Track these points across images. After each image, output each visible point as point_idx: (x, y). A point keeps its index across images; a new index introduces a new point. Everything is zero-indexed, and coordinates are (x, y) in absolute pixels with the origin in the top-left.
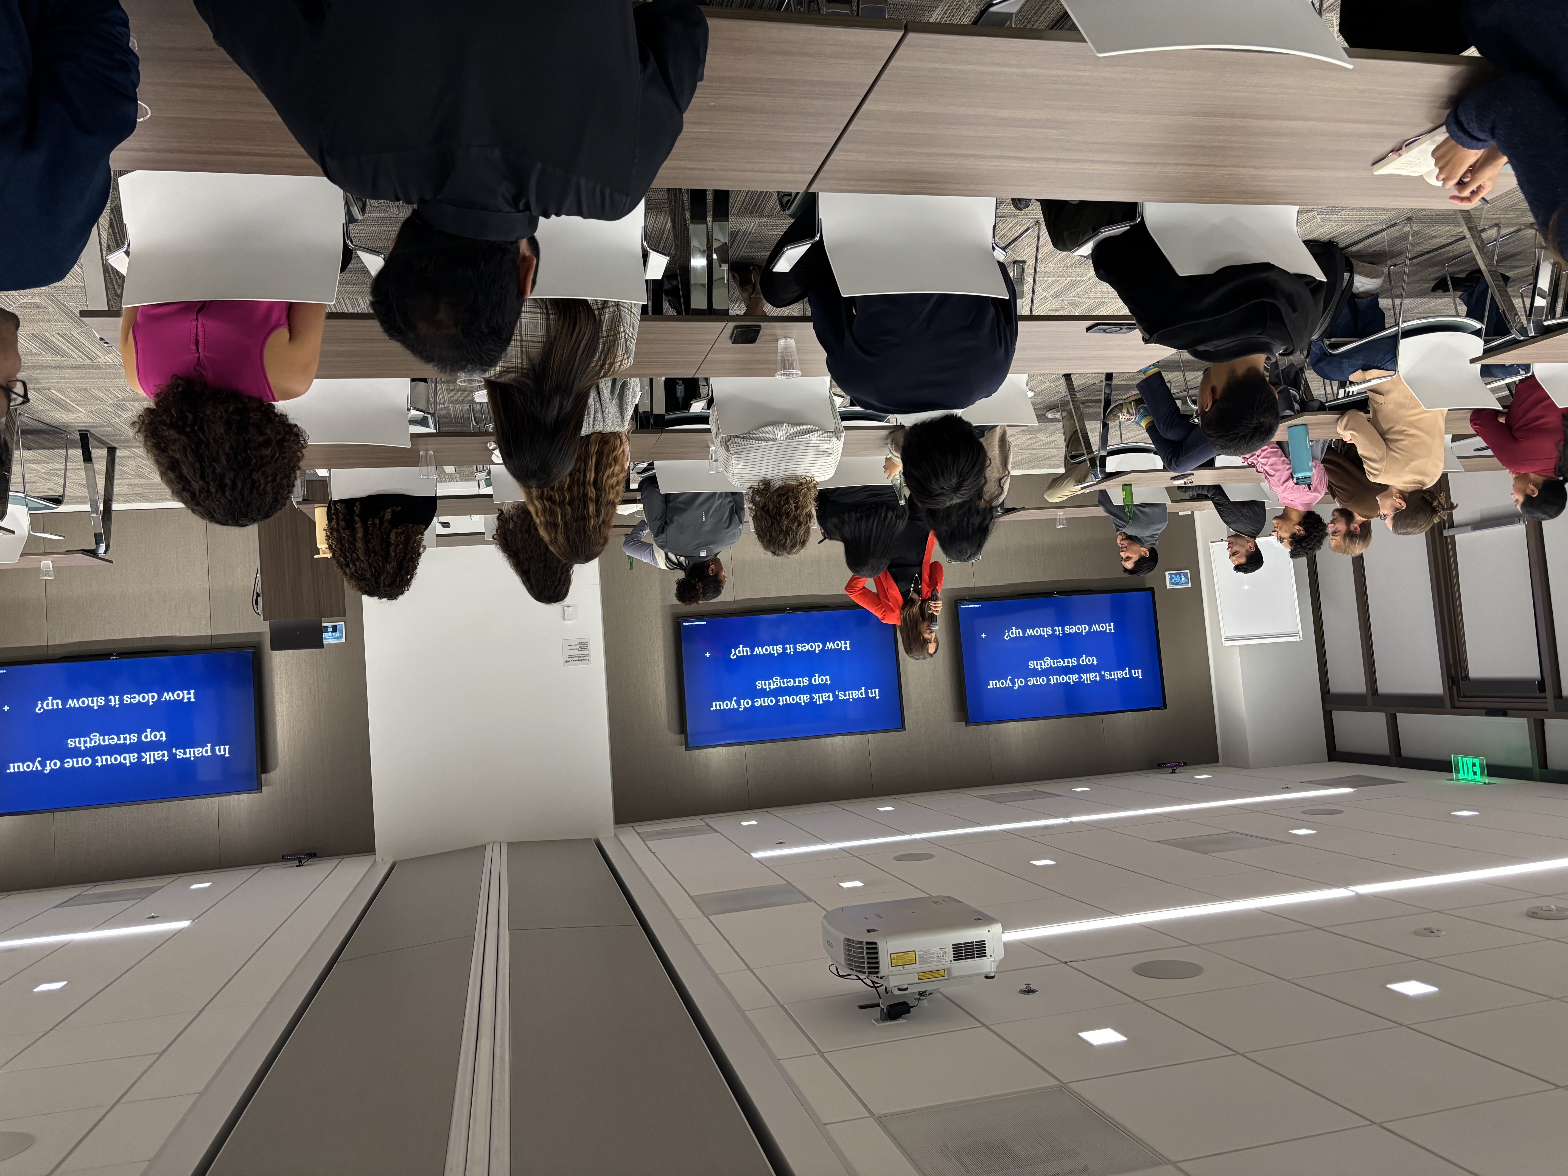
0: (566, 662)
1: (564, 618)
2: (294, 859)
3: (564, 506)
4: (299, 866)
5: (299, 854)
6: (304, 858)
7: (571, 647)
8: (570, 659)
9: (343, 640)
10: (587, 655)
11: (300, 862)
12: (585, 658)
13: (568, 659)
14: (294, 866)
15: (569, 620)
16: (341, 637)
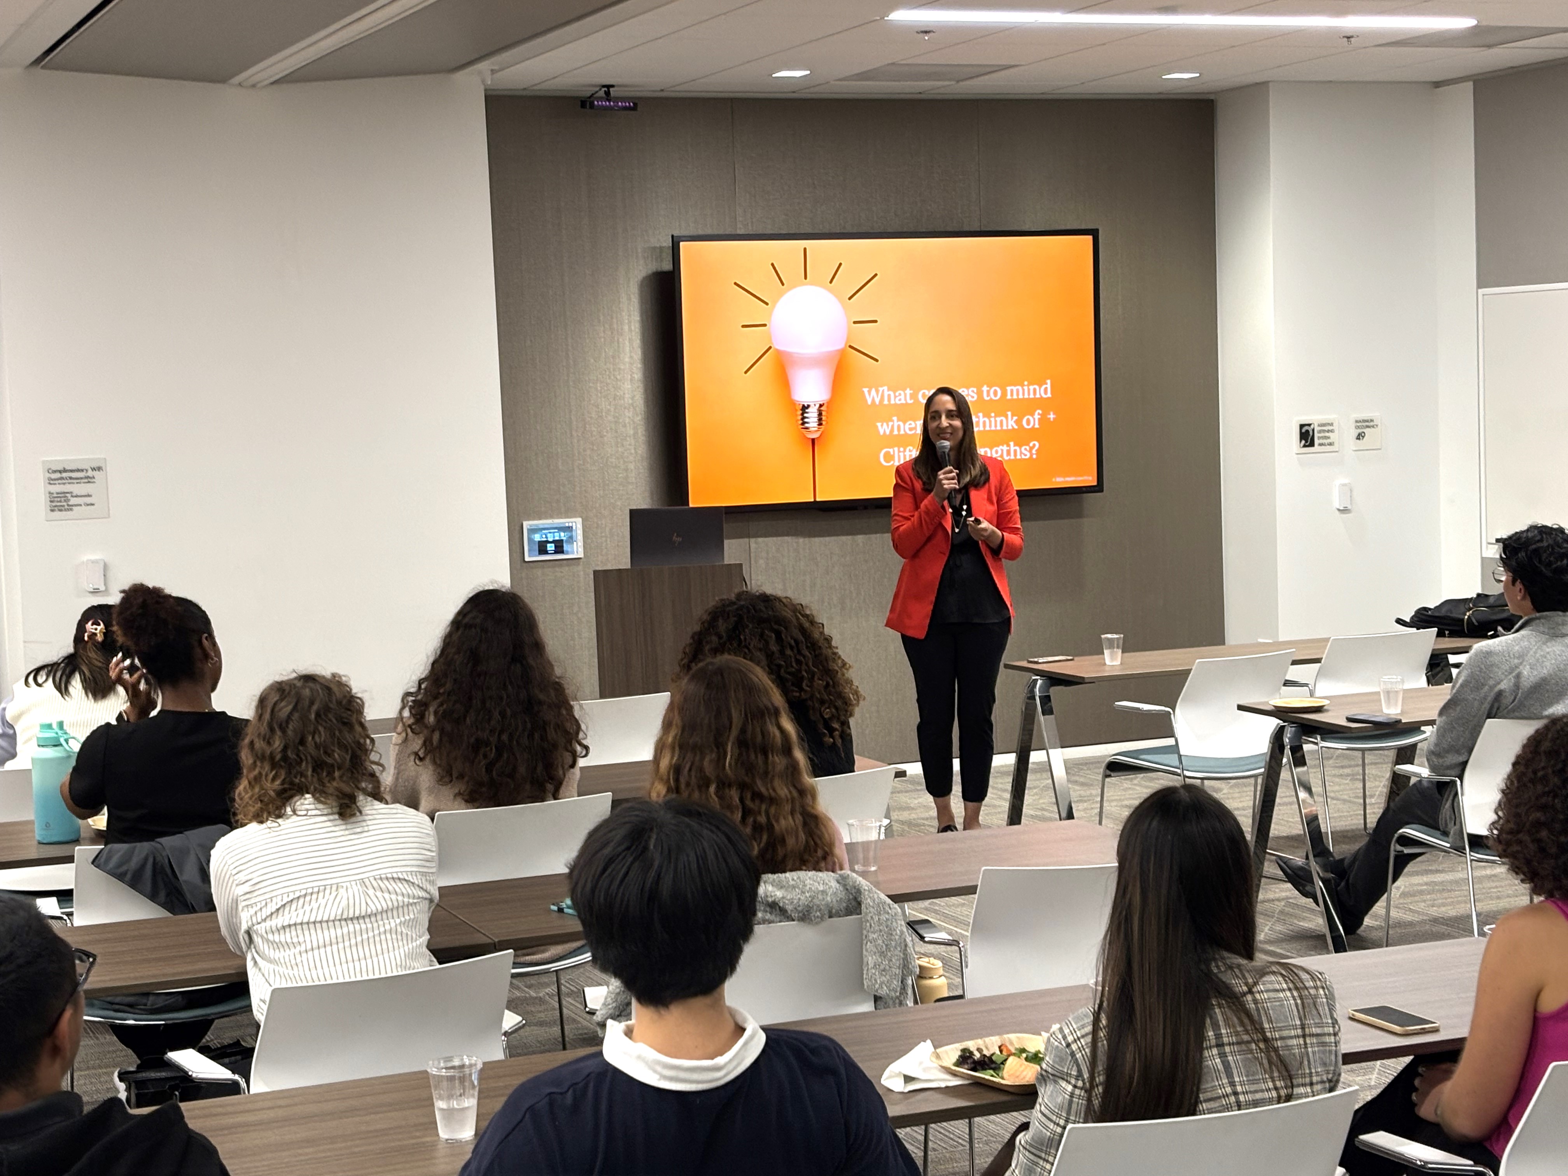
0: (99, 469)
1: (106, 567)
2: (617, 99)
3: (718, 777)
4: (609, 87)
5: (611, 108)
6: (600, 99)
7: (88, 500)
8: (90, 473)
9: (526, 524)
10: (51, 481)
11: (608, 93)
12: (58, 475)
13: (96, 473)
14: (619, 86)
15: (93, 562)
16: (532, 531)
